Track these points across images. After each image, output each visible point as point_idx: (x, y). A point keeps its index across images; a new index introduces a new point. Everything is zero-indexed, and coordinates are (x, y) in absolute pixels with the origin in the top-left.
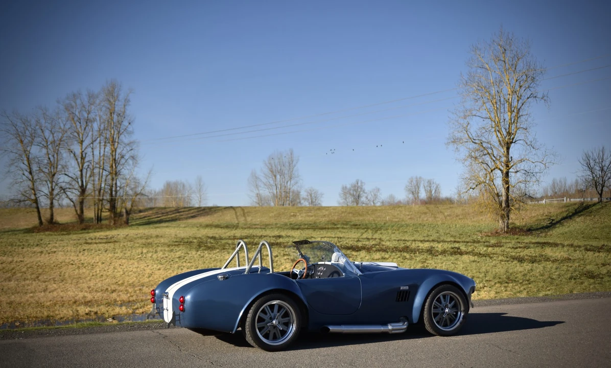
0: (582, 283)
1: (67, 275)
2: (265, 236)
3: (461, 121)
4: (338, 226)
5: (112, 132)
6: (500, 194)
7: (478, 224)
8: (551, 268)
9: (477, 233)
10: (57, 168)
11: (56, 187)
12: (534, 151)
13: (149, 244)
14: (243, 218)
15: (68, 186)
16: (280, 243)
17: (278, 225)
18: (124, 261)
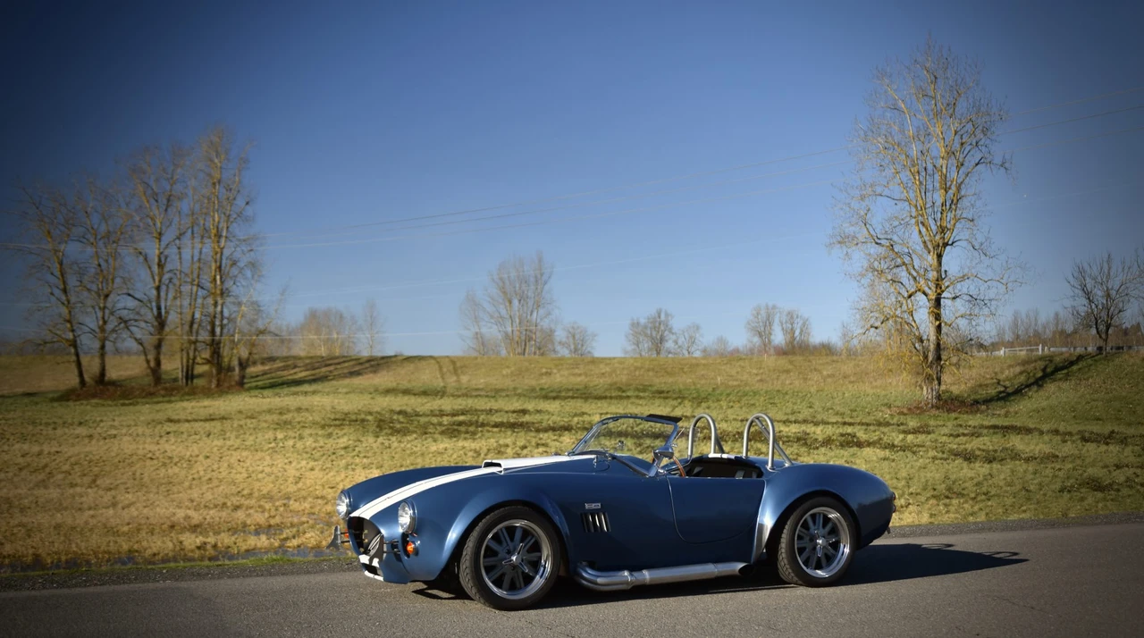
0: (1083, 499)
1: (146, 479)
3: (855, 205)
4: (629, 394)
5: (217, 219)
6: (925, 337)
7: (883, 393)
8: (1025, 472)
9: (883, 408)
10: (113, 282)
11: (112, 318)
12: (987, 261)
13: (285, 423)
14: (454, 378)
15: (132, 316)
17: (519, 391)
18: (245, 454)
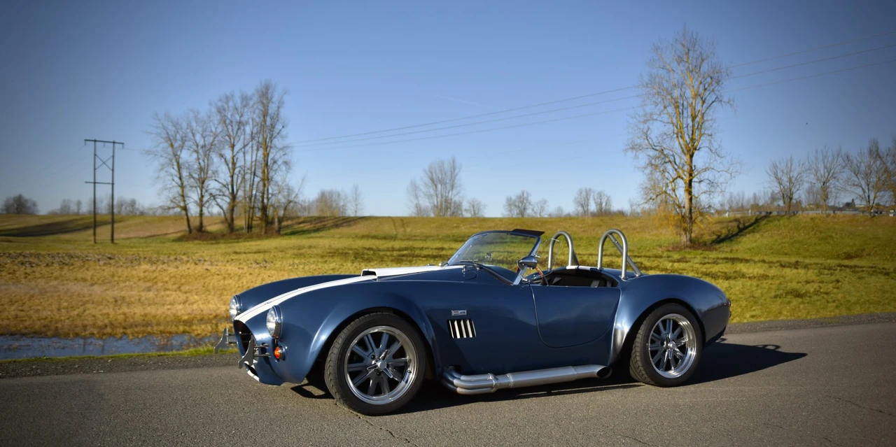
0: (789, 302)
1: (211, 287)
2: (426, 248)
3: (641, 126)
4: (507, 240)
5: (265, 136)
6: (682, 205)
7: (657, 238)
9: (657, 248)
10: (207, 173)
11: (206, 193)
12: (719, 160)
13: (301, 254)
14: (402, 229)
15: (218, 193)
16: (443, 255)
17: (440, 237)
18: (273, 272)
